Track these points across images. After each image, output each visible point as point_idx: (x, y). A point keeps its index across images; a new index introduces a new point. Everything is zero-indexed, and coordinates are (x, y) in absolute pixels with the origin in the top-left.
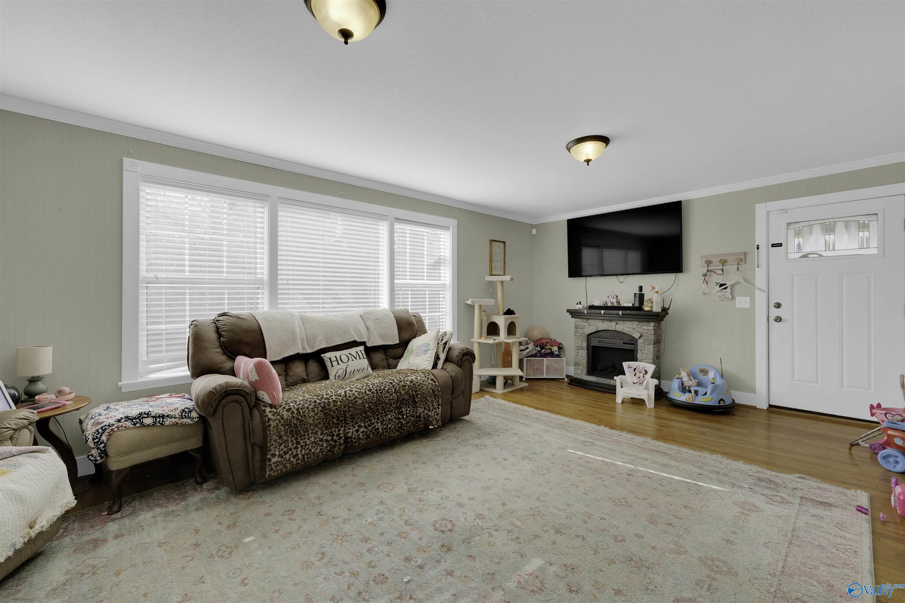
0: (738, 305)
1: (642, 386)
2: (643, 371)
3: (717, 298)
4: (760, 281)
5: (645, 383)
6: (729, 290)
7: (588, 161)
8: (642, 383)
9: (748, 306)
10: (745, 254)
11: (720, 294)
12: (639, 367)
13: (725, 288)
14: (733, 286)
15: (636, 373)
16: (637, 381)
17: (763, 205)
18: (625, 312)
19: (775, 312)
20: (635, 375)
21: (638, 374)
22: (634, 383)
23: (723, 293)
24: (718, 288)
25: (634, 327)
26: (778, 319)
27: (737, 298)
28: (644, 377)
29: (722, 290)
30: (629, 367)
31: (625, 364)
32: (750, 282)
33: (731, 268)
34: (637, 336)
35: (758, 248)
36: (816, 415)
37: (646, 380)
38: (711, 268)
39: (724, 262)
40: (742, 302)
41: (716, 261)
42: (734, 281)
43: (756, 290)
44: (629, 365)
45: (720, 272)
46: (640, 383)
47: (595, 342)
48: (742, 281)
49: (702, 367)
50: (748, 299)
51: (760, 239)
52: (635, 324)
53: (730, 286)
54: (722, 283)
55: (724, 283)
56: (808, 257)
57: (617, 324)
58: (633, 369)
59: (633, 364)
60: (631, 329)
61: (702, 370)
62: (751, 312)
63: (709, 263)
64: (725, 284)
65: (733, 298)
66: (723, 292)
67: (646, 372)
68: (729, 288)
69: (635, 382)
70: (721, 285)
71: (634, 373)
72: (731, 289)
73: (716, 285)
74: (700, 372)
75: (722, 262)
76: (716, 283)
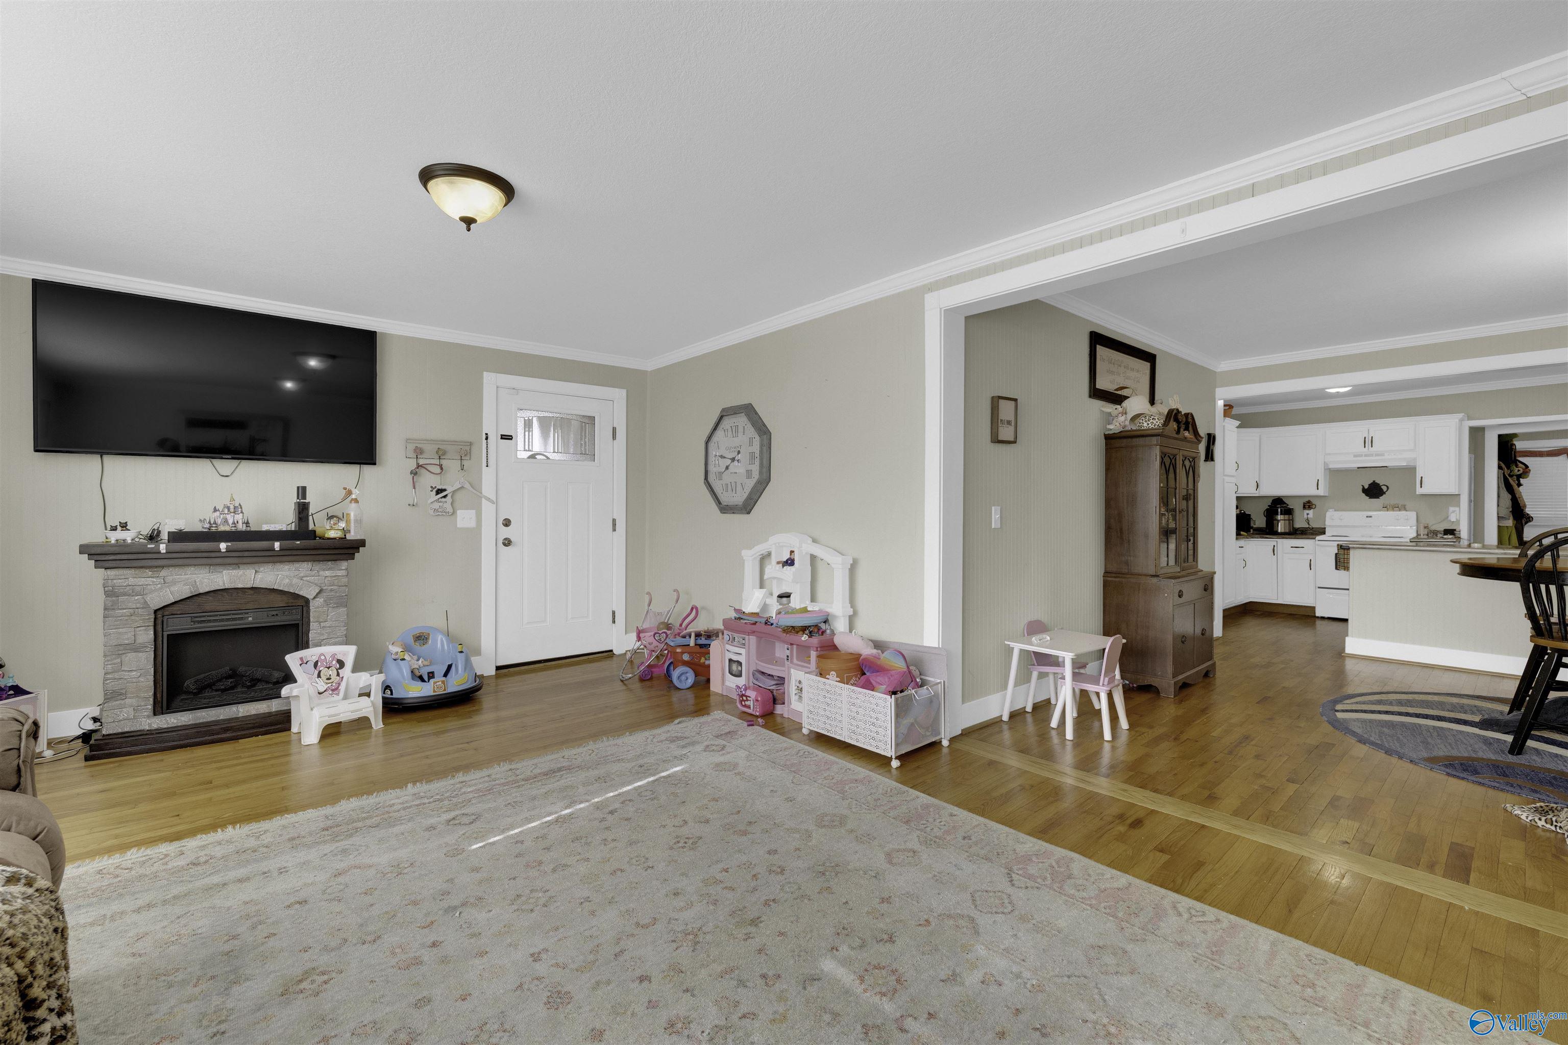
0: (460, 524)
1: (338, 694)
2: (334, 662)
3: (432, 512)
4: (487, 488)
5: (342, 687)
6: (449, 499)
7: (469, 222)
8: (337, 689)
9: (472, 524)
10: (471, 444)
11: (436, 506)
12: (323, 657)
13: (445, 497)
14: (454, 492)
15: (320, 672)
16: (326, 687)
17: (493, 375)
18: (288, 543)
19: (505, 532)
20: (319, 676)
21: (325, 672)
22: (320, 693)
23: (441, 504)
24: (433, 496)
25: (302, 575)
26: (507, 543)
27: (458, 512)
28: (338, 675)
29: (440, 500)
30: (303, 662)
31: (292, 660)
32: (476, 487)
33: (451, 464)
34: (308, 592)
35: (487, 439)
36: (545, 664)
37: (345, 679)
38: (421, 462)
39: (441, 454)
40: (465, 518)
41: (430, 449)
42: (457, 486)
43: (484, 500)
44: (301, 659)
45: (437, 470)
46: (333, 690)
47: (179, 625)
48: (467, 486)
49: (417, 632)
50: (472, 513)
51: (489, 426)
52: (304, 568)
53: (451, 494)
54: (440, 487)
55: (444, 487)
56: (536, 458)
57: (256, 572)
58: (311, 664)
59: (310, 654)
60: (295, 581)
61: (417, 637)
62: (475, 534)
63: (419, 452)
64: (445, 490)
65: (454, 513)
66: (441, 502)
67: (341, 664)
68: (449, 496)
69: (322, 690)
70: (439, 491)
71: (316, 672)
72: (452, 497)
73: (432, 491)
74: (415, 641)
75: (440, 453)
76: (432, 487)
